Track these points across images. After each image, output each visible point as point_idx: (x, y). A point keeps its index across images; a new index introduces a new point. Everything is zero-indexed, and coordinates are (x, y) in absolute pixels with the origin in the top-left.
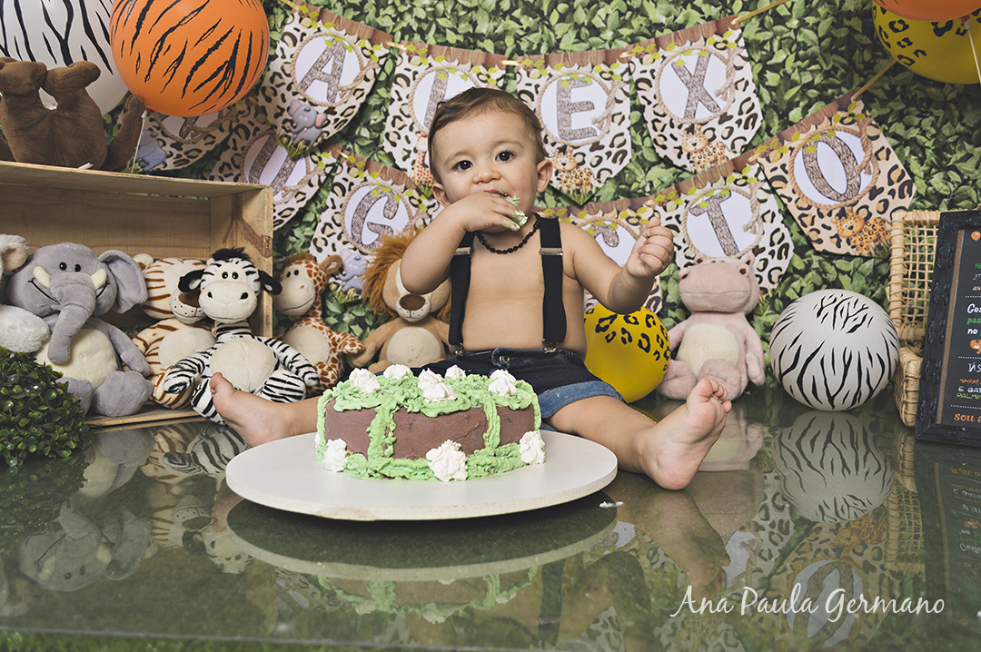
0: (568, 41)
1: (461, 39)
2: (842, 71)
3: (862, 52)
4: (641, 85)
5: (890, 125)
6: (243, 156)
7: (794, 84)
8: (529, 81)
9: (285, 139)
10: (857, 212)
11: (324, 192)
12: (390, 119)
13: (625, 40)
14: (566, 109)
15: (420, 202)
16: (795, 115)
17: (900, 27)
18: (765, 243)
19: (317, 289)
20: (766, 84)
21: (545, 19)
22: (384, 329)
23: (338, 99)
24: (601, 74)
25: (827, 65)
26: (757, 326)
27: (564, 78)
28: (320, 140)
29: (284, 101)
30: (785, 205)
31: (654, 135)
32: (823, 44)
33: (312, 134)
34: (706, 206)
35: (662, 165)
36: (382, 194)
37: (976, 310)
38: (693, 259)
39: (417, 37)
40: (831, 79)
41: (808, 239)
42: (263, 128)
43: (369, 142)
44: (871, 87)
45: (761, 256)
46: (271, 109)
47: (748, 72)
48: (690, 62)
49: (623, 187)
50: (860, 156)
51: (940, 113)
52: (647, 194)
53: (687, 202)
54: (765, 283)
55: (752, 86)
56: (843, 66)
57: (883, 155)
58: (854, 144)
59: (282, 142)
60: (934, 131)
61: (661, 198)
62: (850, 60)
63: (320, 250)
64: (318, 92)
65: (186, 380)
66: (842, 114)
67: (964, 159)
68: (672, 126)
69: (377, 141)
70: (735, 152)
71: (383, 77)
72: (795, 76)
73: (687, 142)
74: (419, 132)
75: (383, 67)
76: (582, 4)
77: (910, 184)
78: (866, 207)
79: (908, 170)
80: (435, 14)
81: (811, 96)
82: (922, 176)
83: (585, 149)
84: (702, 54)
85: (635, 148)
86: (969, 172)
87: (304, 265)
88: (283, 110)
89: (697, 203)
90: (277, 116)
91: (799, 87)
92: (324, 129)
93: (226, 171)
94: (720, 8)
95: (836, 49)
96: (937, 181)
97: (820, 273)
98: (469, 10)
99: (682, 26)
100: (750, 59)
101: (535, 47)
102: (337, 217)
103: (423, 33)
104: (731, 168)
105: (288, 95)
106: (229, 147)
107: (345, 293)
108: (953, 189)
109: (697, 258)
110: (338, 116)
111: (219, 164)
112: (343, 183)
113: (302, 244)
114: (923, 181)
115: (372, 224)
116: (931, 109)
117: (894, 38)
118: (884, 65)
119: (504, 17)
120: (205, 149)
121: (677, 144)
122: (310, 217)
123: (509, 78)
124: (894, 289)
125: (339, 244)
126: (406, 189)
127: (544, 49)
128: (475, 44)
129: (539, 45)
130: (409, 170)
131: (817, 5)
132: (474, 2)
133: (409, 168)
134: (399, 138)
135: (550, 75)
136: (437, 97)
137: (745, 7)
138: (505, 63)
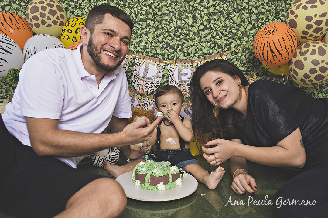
0: (181, 57)
1: (153, 55)
3: (256, 63)
8: (171, 67)
12: (133, 76)
13: (197, 57)
14: (181, 75)
15: (141, 98)
21: (175, 50)
24: (190, 66)
25: (248, 66)
27: (180, 66)
32: (247, 60)
39: (141, 54)
40: (249, 69)
44: (259, 72)
56: (252, 66)
62: (253, 64)
65: (89, 156)
66: (251, 78)
71: (131, 64)
74: (141, 80)
75: (131, 61)
76: (185, 47)
80: (145, 48)
83: (186, 86)
94: (221, 50)
95: (250, 62)
98: (155, 47)
99: (211, 54)
101: (173, 58)
103: (142, 53)
118: (261, 67)
119: (164, 49)
123: (166, 66)
126: (137, 95)
127: (175, 58)
128: (157, 56)
129: (174, 57)
130: (138, 90)
131: (246, 50)
132: (157, 45)
133: (138, 89)
134: (136, 81)
135: (177, 66)
136: (146, 71)
137: (228, 50)
138: (165, 62)
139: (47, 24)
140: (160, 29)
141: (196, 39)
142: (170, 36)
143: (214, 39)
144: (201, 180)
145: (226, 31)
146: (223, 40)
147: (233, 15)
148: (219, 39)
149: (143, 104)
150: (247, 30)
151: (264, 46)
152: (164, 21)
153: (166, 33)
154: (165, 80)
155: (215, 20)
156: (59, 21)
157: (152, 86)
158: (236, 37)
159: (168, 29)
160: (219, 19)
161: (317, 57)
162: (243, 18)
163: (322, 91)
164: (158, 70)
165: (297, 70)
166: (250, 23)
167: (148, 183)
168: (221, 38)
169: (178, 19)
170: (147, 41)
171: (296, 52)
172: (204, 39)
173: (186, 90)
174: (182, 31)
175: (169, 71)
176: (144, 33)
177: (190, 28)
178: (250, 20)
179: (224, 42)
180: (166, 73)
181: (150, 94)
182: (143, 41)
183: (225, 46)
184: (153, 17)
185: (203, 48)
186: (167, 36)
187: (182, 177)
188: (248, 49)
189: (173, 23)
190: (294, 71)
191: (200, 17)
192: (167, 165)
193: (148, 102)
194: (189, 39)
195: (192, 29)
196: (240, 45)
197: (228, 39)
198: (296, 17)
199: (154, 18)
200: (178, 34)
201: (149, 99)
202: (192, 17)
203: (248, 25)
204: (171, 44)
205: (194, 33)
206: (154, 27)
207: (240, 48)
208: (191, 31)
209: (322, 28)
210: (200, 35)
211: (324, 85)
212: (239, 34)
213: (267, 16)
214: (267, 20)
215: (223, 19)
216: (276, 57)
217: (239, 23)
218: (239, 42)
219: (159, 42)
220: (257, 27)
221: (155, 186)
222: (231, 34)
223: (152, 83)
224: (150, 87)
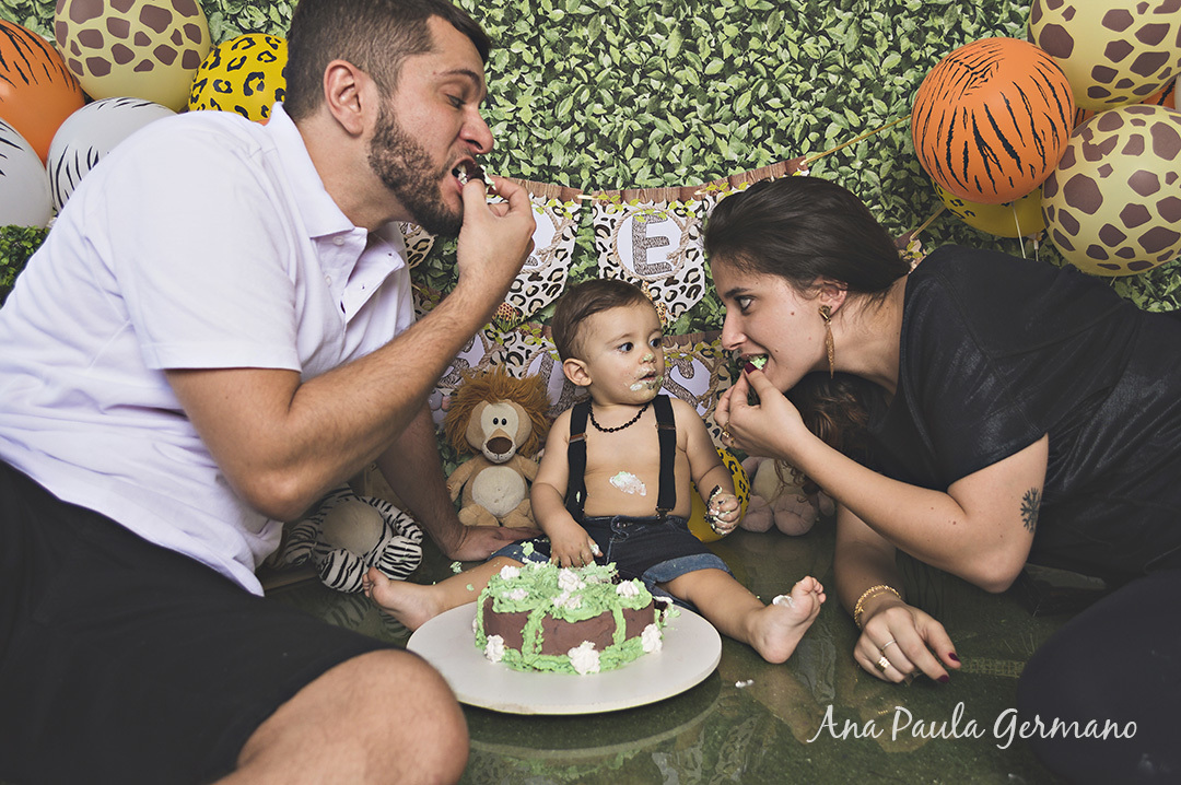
0: (643, 177)
1: (536, 171)
2: (901, 211)
3: (919, 193)
8: (605, 216)
13: (699, 177)
14: (642, 244)
15: (497, 335)
21: (620, 153)
22: (467, 467)
23: (408, 231)
24: (675, 211)
25: (888, 205)
27: (639, 213)
32: (884, 185)
40: (892, 218)
44: (930, 227)
49: (698, 320)
56: (903, 206)
62: (908, 201)
65: (307, 551)
76: (657, 140)
80: (508, 145)
83: (660, 284)
94: (789, 148)
95: (896, 190)
98: (544, 142)
99: (753, 165)
101: (610, 181)
103: (496, 164)
118: (939, 208)
119: (579, 151)
123: (585, 211)
127: (619, 183)
128: (550, 177)
129: (615, 179)
131: (879, 147)
132: (549, 135)
135: (626, 211)
137: (813, 148)
138: (581, 197)
139: (136, 62)
140: (563, 74)
141: (694, 109)
142: (600, 100)
143: (761, 108)
144: (734, 629)
145: (806, 77)
146: (796, 112)
147: (829, 20)
148: (782, 109)
149: (505, 355)
150: (883, 73)
151: (951, 127)
152: (575, 44)
153: (583, 89)
154: (585, 264)
155: (763, 38)
156: (180, 50)
157: (537, 289)
158: (841, 99)
159: (589, 76)
160: (780, 32)
161: (1149, 161)
162: (868, 30)
163: (1160, 293)
164: (557, 228)
165: (1076, 213)
166: (895, 47)
167: (536, 646)
168: (788, 104)
169: (627, 36)
170: (515, 121)
171: (1071, 149)
172: (724, 111)
173: (662, 300)
174: (643, 81)
175: (600, 231)
176: (502, 91)
177: (674, 70)
178: (895, 34)
179: (799, 121)
180: (586, 237)
181: (528, 320)
182: (497, 121)
183: (804, 134)
184: (532, 30)
185: (721, 143)
186: (588, 102)
187: (661, 621)
188: (889, 142)
189: (607, 51)
190: (1064, 216)
191: (709, 29)
192: (603, 577)
193: (523, 349)
194: (671, 111)
195: (678, 75)
196: (859, 130)
197: (812, 108)
198: (1070, 13)
199: (538, 36)
200: (629, 91)
201: (528, 337)
202: (680, 29)
203: (885, 55)
204: (605, 132)
205: (687, 88)
206: (539, 69)
207: (857, 140)
208: (677, 81)
209: (1166, 56)
210: (710, 93)
211: (1167, 272)
212: (853, 89)
213: (954, 19)
214: (956, 36)
215: (793, 34)
216: (1000, 166)
217: (853, 47)
218: (855, 120)
219: (558, 123)
220: (918, 63)
221: (563, 656)
222: (825, 89)
223: (535, 277)
224: (530, 293)
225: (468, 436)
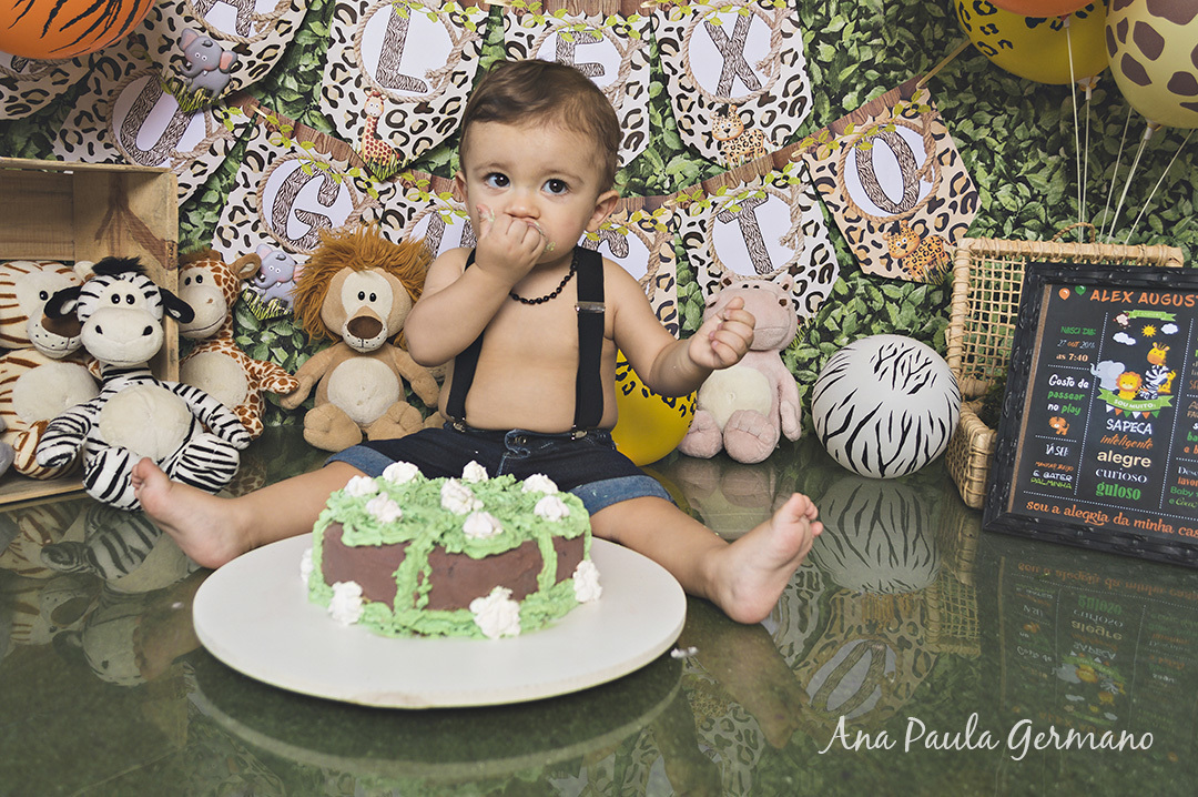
2: (908, 48)
3: (933, 27)
4: (665, 47)
5: (957, 122)
6: (111, 104)
7: (852, 61)
8: (520, 29)
9: (175, 85)
10: (913, 227)
11: (232, 163)
12: (329, 68)
15: (369, 185)
16: (849, 100)
17: (987, 9)
18: (804, 261)
19: (228, 301)
20: (819, 58)
22: (323, 357)
23: (253, 33)
24: (614, 28)
25: (892, 40)
26: (788, 361)
27: (566, 30)
28: (227, 90)
29: (173, 29)
30: (831, 215)
31: (679, 115)
32: (889, 12)
33: (215, 80)
34: (737, 210)
35: (687, 154)
36: (317, 173)
37: (1059, 382)
38: (719, 276)
40: (895, 58)
41: (854, 258)
42: (141, 65)
43: (298, 96)
44: (940, 73)
45: (799, 277)
46: (153, 40)
47: (798, 42)
48: (728, 21)
49: (637, 180)
50: (922, 158)
51: (1014, 111)
52: (666, 192)
53: (714, 204)
54: (803, 311)
55: (802, 61)
56: (910, 43)
57: (947, 158)
58: (916, 142)
59: (170, 88)
60: (1005, 133)
61: (683, 198)
62: (918, 35)
63: (227, 244)
64: (222, 19)
65: (71, 449)
66: (904, 104)
67: (1035, 170)
68: (701, 105)
69: (308, 96)
70: (777, 145)
71: (317, 5)
72: (853, 51)
73: (719, 127)
74: (369, 89)
77: (974, 196)
78: (923, 222)
79: (974, 178)
81: (871, 78)
82: (988, 187)
84: (743, 13)
85: (654, 130)
86: (1039, 186)
87: (209, 268)
88: (171, 42)
89: (726, 207)
90: (162, 50)
91: (857, 65)
92: (233, 75)
93: (86, 123)
95: (904, 20)
96: (1004, 193)
97: (865, 300)
100: (800, 24)
102: (251, 199)
104: (770, 164)
105: (179, 20)
106: (89, 90)
107: (265, 305)
108: (1020, 205)
109: (724, 277)
110: (253, 57)
111: (74, 113)
112: (260, 151)
113: (200, 233)
114: (989, 194)
115: (301, 211)
116: (1005, 106)
117: (977, 21)
118: (957, 46)
120: (54, 91)
121: (707, 129)
122: (212, 197)
123: (493, 22)
124: (955, 333)
125: (254, 237)
126: (349, 166)
130: (355, 140)
133: (355, 138)
134: (341, 95)
135: (549, 24)
136: (394, 43)
138: (488, 1)
149: (380, 213)
157: (425, 124)
164: (455, 42)
175: (512, 51)
181: (412, 166)
190: (1143, 32)
193: (404, 206)
201: (411, 191)
223: (423, 108)
224: (415, 129)
225: (324, 315)
